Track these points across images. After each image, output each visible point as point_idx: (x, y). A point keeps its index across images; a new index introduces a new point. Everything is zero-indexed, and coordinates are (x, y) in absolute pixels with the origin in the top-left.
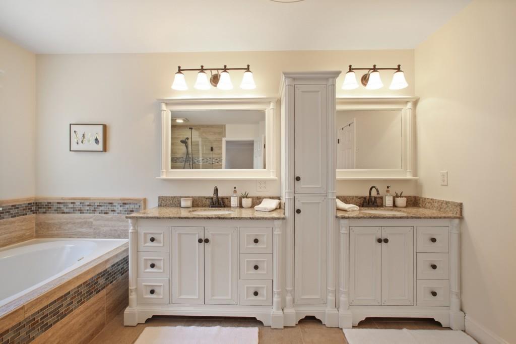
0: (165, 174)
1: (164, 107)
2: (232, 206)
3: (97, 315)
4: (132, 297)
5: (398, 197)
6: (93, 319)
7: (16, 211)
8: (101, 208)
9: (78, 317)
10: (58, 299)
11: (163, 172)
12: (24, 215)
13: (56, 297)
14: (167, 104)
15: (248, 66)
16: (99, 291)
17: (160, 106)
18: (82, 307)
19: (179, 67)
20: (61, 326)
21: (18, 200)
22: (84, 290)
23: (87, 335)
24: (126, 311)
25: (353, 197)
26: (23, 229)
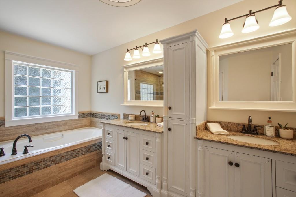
0: (125, 103)
1: (125, 70)
2: (151, 121)
3: (91, 161)
4: (103, 158)
5: (282, 128)
6: (89, 162)
7: (84, 116)
8: (106, 117)
9: (81, 159)
10: (72, 151)
11: (124, 102)
12: (86, 117)
13: (71, 149)
14: (126, 68)
15: (157, 40)
16: (92, 152)
17: (123, 70)
18: (83, 156)
19: (128, 49)
20: (73, 161)
21: (84, 112)
22: (84, 150)
23: (86, 168)
24: (101, 163)
25: (235, 123)
26: (86, 123)
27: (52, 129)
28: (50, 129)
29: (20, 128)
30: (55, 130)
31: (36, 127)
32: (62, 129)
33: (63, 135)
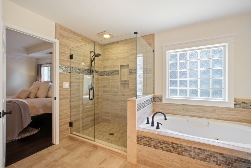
7: (246, 105)
12: (250, 108)
20: (200, 163)
21: (246, 100)
27: (197, 113)
28: (195, 113)
29: (171, 106)
30: (201, 115)
31: (182, 108)
32: (208, 116)
33: (209, 123)
